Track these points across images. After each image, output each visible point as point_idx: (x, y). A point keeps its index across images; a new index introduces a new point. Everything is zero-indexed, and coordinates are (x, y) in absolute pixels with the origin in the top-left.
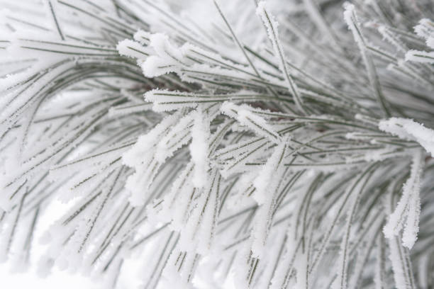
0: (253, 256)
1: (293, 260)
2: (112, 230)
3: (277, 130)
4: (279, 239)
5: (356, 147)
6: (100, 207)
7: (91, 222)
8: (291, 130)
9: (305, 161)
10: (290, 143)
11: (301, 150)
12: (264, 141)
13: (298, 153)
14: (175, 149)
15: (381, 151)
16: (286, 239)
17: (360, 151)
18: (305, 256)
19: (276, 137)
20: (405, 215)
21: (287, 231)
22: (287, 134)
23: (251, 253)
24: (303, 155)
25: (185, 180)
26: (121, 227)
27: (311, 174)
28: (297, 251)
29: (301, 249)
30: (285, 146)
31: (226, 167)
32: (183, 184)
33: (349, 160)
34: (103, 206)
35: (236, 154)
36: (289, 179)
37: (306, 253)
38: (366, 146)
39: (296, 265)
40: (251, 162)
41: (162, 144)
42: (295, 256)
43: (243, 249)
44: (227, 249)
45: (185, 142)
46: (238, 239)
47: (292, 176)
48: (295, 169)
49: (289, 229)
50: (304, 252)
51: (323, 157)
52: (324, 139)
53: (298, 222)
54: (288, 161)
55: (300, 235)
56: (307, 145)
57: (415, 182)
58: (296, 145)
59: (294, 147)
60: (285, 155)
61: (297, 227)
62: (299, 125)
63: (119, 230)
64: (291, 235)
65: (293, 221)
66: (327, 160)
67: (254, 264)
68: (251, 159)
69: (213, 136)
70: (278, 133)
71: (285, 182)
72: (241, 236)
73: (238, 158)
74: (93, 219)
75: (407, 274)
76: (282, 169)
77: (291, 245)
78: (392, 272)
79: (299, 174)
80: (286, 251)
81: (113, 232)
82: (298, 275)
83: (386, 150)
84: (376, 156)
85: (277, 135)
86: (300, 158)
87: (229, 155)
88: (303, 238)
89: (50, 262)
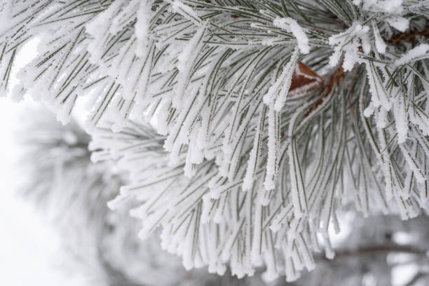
0: (172, 107)
1: (200, 110)
2: (71, 74)
3: (201, 16)
4: (193, 93)
5: (257, 33)
6: (64, 58)
7: (57, 69)
8: (211, 16)
9: (219, 40)
10: (209, 26)
11: (217, 32)
12: (190, 23)
13: (215, 34)
14: (125, 25)
15: (274, 39)
16: (198, 93)
17: (259, 37)
18: (210, 108)
19: (199, 22)
20: (280, 89)
21: (200, 88)
22: (208, 19)
23: (172, 104)
24: (218, 35)
25: (129, 48)
26: (78, 72)
27: (222, 49)
28: (204, 104)
29: (207, 103)
30: (205, 29)
31: (160, 40)
32: (127, 50)
33: (250, 42)
34: (67, 57)
35: (168, 31)
36: (205, 51)
37: (211, 106)
38: (264, 33)
39: (202, 114)
40: (179, 38)
41: (115, 21)
42: (202, 107)
43: (166, 99)
44: (154, 96)
45: (132, 19)
46: (164, 90)
47: (208, 49)
48: (211, 45)
49: (202, 87)
50: (209, 105)
51: (232, 37)
52: (235, 24)
53: (208, 83)
54: (206, 39)
55: (208, 93)
56: (221, 28)
57: (291, 65)
58: (214, 28)
59: (212, 29)
60: (205, 35)
61: (207, 87)
62: (218, 13)
63: (76, 74)
64: (202, 92)
65: (205, 81)
66: (235, 40)
67: (172, 111)
68: (179, 36)
69: (154, 14)
70: (201, 18)
71: (203, 54)
72: (166, 88)
73: (169, 35)
74: (59, 66)
75: (277, 128)
76: (201, 44)
77: (201, 99)
78: (267, 125)
79: (213, 49)
80: (197, 103)
81: (72, 76)
82: (203, 121)
83: (277, 39)
84: (269, 42)
85: (200, 20)
86: (215, 37)
87: (164, 32)
88: (210, 95)
89: (23, 90)
